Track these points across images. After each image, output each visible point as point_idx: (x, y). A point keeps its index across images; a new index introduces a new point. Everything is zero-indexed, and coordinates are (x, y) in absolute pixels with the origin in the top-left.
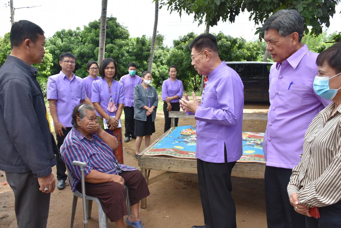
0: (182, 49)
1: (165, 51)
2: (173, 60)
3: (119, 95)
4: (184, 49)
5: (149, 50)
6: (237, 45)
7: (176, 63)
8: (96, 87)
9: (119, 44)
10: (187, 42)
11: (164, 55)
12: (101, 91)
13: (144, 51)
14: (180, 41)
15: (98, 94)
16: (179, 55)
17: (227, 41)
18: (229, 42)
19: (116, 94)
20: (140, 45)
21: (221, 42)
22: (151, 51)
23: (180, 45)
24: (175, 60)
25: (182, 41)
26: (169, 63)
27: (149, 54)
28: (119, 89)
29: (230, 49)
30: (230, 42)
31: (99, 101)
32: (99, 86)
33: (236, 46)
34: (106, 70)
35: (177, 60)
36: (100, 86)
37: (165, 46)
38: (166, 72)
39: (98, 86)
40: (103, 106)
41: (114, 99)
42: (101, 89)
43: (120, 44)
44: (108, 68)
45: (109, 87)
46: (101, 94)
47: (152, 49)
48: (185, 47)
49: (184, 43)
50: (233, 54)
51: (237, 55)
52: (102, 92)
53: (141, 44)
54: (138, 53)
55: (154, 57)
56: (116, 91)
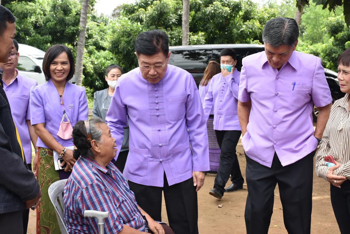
0: (141, 21)
1: (102, 25)
2: (123, 42)
3: (79, 108)
4: (145, 20)
5: (76, 23)
6: (241, 13)
7: (129, 48)
8: (36, 98)
9: (20, 11)
10: (149, 8)
11: (101, 31)
12: (46, 103)
13: (69, 25)
14: (135, 6)
15: (41, 109)
16: (135, 33)
17: (223, 5)
18: (227, 9)
19: (73, 108)
20: (61, 15)
21: (212, 8)
22: (81, 24)
23: (137, 13)
24: (126, 42)
25: (140, 7)
26: (117, 47)
27: (77, 30)
28: (78, 98)
29: (230, 19)
30: (229, 7)
31: (44, 121)
32: (42, 94)
33: (239, 15)
34: (53, 67)
35: (132, 41)
36: (45, 94)
37: (98, 15)
38: (106, 65)
39: (40, 96)
40: (51, 129)
41: (70, 116)
42: (47, 101)
43: (22, 12)
44: (56, 63)
45: (61, 96)
46: (47, 108)
47: (83, 22)
48: (146, 17)
49: (144, 10)
50: (235, 30)
51: (242, 31)
52: (48, 104)
53: (62, 12)
54: (56, 29)
55: (87, 36)
56: (73, 102)
